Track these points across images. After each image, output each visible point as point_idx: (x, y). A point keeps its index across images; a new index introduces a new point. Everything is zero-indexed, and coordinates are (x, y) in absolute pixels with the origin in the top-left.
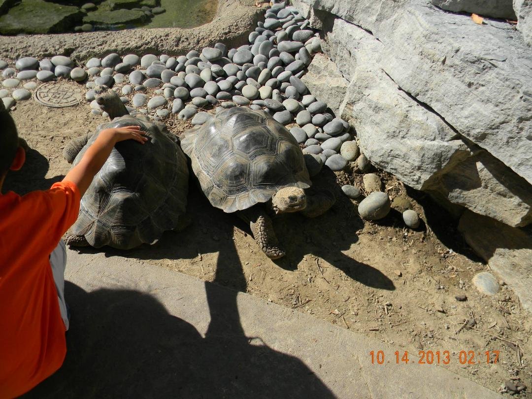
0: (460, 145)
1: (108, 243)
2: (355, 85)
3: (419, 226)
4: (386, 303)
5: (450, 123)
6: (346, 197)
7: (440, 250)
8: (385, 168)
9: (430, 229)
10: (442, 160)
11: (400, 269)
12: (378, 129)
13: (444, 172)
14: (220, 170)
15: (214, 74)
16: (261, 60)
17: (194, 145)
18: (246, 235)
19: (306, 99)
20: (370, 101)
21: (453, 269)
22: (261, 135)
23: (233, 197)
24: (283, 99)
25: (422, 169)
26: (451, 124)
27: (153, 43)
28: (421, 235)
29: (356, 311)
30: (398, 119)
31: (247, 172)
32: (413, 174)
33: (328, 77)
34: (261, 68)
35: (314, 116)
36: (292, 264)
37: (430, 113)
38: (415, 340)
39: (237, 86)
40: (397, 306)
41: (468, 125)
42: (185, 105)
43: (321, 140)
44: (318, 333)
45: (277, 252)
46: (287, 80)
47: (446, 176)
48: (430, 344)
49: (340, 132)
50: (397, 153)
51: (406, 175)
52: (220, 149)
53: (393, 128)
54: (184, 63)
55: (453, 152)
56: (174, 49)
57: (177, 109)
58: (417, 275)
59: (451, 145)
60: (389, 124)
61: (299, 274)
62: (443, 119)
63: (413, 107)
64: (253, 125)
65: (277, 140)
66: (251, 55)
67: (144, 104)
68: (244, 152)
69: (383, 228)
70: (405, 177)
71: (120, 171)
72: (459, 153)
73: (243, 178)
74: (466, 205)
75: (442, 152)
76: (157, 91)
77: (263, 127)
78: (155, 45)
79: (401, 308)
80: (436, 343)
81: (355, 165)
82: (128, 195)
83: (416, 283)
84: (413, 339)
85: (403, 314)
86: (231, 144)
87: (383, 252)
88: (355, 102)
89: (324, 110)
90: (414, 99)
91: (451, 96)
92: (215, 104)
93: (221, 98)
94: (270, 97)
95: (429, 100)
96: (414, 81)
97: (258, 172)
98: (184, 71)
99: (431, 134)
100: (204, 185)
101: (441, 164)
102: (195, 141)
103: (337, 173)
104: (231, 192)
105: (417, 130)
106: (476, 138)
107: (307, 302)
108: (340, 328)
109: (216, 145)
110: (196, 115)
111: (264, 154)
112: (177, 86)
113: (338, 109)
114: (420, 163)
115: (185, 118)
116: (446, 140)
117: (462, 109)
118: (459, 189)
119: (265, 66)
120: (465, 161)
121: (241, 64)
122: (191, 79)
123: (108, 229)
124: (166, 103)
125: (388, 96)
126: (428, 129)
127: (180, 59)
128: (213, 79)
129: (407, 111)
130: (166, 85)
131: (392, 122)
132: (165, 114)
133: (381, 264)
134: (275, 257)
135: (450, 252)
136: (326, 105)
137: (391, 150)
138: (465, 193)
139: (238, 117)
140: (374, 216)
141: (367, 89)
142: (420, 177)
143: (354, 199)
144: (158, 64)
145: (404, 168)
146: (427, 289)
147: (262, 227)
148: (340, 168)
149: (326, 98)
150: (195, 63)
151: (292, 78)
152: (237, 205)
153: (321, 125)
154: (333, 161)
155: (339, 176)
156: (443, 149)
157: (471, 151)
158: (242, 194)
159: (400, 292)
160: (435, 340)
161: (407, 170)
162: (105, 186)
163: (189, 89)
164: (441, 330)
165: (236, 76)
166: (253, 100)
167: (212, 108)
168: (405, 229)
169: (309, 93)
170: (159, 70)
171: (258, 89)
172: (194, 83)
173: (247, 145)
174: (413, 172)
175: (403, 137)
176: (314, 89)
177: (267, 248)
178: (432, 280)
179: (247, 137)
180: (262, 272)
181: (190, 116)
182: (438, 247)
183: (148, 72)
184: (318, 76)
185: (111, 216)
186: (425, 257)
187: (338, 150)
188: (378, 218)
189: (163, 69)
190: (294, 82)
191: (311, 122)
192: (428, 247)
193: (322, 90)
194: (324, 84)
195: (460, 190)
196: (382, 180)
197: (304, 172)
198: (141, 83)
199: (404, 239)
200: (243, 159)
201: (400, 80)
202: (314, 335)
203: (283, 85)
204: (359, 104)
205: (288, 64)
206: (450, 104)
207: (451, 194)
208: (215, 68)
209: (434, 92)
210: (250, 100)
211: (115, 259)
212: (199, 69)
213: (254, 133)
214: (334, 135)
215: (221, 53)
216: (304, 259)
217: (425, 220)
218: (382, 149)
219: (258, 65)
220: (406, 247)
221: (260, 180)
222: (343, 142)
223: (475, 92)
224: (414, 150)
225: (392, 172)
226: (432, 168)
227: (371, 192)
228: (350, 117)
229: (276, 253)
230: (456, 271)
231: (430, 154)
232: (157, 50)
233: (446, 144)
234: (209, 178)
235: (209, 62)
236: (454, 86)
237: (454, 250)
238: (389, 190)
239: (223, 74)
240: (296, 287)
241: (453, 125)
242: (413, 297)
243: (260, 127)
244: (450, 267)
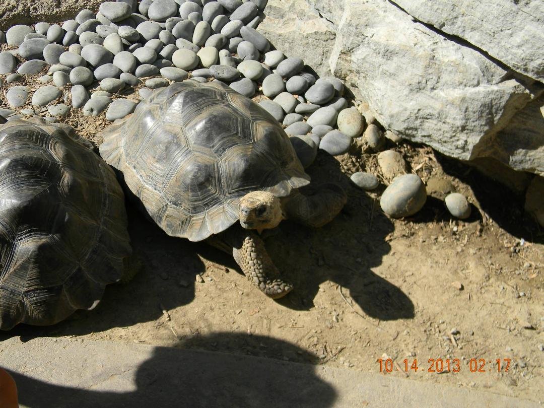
0: (515, 87)
1: (23, 319)
2: (350, 25)
3: (471, 215)
4: (452, 331)
5: (497, 58)
6: (359, 191)
7: (507, 243)
8: (414, 136)
9: (487, 215)
10: (494, 111)
11: (459, 279)
12: (395, 83)
13: (499, 128)
14: (173, 180)
15: (124, 41)
16: (191, 10)
17: (122, 150)
18: (227, 271)
19: (271, 58)
20: (376, 44)
21: (531, 266)
22: (226, 117)
23: (200, 216)
24: (237, 63)
25: (468, 130)
26: (499, 59)
27: (20, 8)
28: (476, 226)
29: (412, 350)
30: (422, 64)
31: (216, 175)
32: (456, 138)
33: (297, 21)
34: (194, 23)
35: (287, 80)
36: (305, 300)
37: (465, 49)
38: (503, 375)
39: (164, 53)
40: (467, 332)
41: (523, 56)
42: (91, 94)
43: (306, 114)
44: (368, 392)
45: (282, 287)
46: (237, 34)
47: (502, 134)
48: (524, 376)
49: (331, 98)
50: (428, 111)
51: (445, 142)
52: (167, 148)
53: (417, 77)
54: (75, 30)
55: (506, 97)
56: (55, 12)
57: (80, 101)
58: (484, 284)
59: (503, 89)
60: (410, 73)
61: (319, 313)
62: (485, 54)
63: (439, 44)
64: (212, 104)
65: (250, 121)
66: (175, 4)
67: (26, 101)
68: (204, 146)
69: (422, 225)
70: (445, 144)
71: (25, 204)
72: (516, 97)
73: (212, 185)
74: (535, 170)
75: (492, 101)
76: (43, 79)
77: (226, 106)
78: (24, 10)
79: (473, 334)
80: (532, 373)
81: (363, 141)
82: (44, 239)
83: (486, 295)
84: (501, 375)
85: (479, 341)
86: (183, 138)
87: (429, 260)
88: (353, 49)
89: (301, 69)
90: (439, 32)
91: (493, 20)
92: (136, 85)
93: (143, 75)
94: (217, 62)
95: (461, 30)
96: (436, 7)
97: (232, 173)
98: (77, 42)
99: (472, 77)
100: (151, 207)
101: (493, 117)
102: (122, 143)
103: (339, 158)
104: (196, 210)
105: (452, 75)
106: (537, 73)
107: (340, 351)
108: (397, 378)
109: (160, 143)
110: (111, 105)
111: (235, 144)
112: (72, 67)
113: (321, 64)
114: (464, 121)
115: (95, 113)
116: (494, 82)
117: (511, 35)
118: (523, 149)
119: (200, 18)
120: (523, 109)
121: (163, 20)
122: (91, 53)
123: (20, 298)
124: (60, 94)
125: (401, 32)
126: (467, 71)
127: (67, 25)
128: (125, 48)
129: (433, 50)
130: (54, 67)
131: (414, 69)
132: (62, 112)
133: (431, 278)
134: (278, 294)
135: (522, 244)
136: (302, 62)
137: (419, 110)
138: (532, 153)
139: (186, 97)
140: (405, 211)
141: (368, 28)
142: (466, 141)
143: (372, 191)
144: (35, 37)
145: (441, 132)
146: (502, 301)
147: (252, 254)
148: (342, 151)
149: (300, 51)
150: (92, 28)
151: (244, 29)
152: (209, 228)
153: (301, 92)
154: (330, 142)
155: (343, 161)
156: (492, 96)
157: (531, 93)
158: (215, 209)
159: (467, 311)
160: (530, 369)
161: (446, 135)
162: (5, 231)
163: (92, 68)
164: (535, 353)
165: (158, 38)
166: (192, 70)
167: (132, 91)
168: (452, 222)
169: (273, 48)
170: (39, 47)
171: (196, 53)
172: (98, 58)
173: (208, 136)
174: (455, 136)
175: (433, 89)
176: (280, 40)
177: (265, 282)
178: (506, 286)
179: (206, 123)
180: (265, 321)
181: (103, 109)
182: (503, 239)
183: (21, 52)
184: (282, 21)
185: (21, 277)
186: (489, 256)
187: (334, 124)
188: (412, 213)
189: (44, 44)
190: (248, 35)
191: (285, 90)
192: (489, 242)
193: (293, 41)
194: (294, 32)
195: (524, 151)
196: (405, 157)
197: (295, 163)
198: (14, 71)
199: (454, 237)
200: (205, 157)
201: (414, 8)
202: (362, 397)
203: (233, 41)
204: (360, 52)
205: (233, 10)
206: (492, 31)
207: (513, 159)
208: (125, 31)
209: (466, 18)
210: (188, 71)
211: (37, 343)
212: (100, 37)
213: (215, 117)
214: (324, 103)
215: (129, 7)
216: (321, 290)
217: (478, 205)
218: (406, 110)
219: (189, 18)
220: (460, 247)
221: (238, 184)
222: (339, 111)
223: (526, 9)
224: (452, 104)
225: (424, 142)
226: (482, 125)
227: (393, 177)
228: (348, 73)
229: (280, 288)
230: (536, 268)
231: (475, 106)
232: (29, 16)
233: (495, 88)
234: (158, 195)
235: (112, 25)
236: (495, 5)
237: (526, 239)
238: (417, 171)
239: (138, 38)
240: (318, 332)
241: (502, 60)
242: (486, 315)
243: (222, 105)
244: (526, 264)
